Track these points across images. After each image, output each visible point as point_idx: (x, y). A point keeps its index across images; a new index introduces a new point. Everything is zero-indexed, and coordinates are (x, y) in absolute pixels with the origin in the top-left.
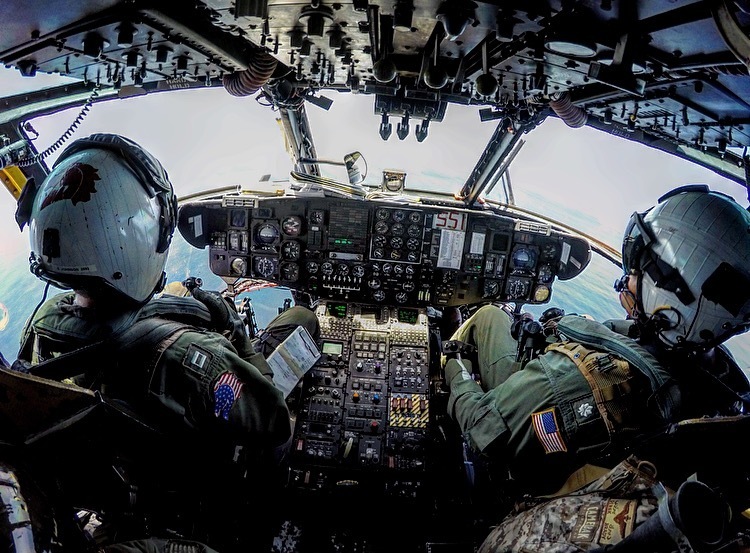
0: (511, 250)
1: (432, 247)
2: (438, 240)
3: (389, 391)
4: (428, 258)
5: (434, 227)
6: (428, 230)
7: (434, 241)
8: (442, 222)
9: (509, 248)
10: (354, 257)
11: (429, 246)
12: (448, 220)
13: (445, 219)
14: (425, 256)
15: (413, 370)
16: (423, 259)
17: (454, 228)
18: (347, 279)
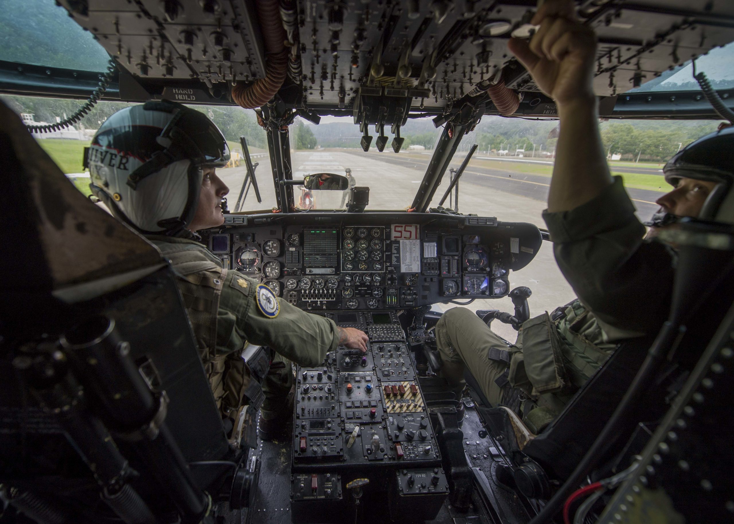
0: (463, 251)
1: (393, 256)
2: (398, 250)
3: (379, 381)
4: (390, 266)
5: (393, 239)
6: (388, 242)
7: (394, 251)
8: (398, 234)
9: (460, 249)
10: (328, 271)
11: (391, 255)
12: (403, 232)
13: (401, 232)
14: (388, 264)
15: (396, 361)
16: (387, 267)
17: (410, 238)
18: (323, 291)
